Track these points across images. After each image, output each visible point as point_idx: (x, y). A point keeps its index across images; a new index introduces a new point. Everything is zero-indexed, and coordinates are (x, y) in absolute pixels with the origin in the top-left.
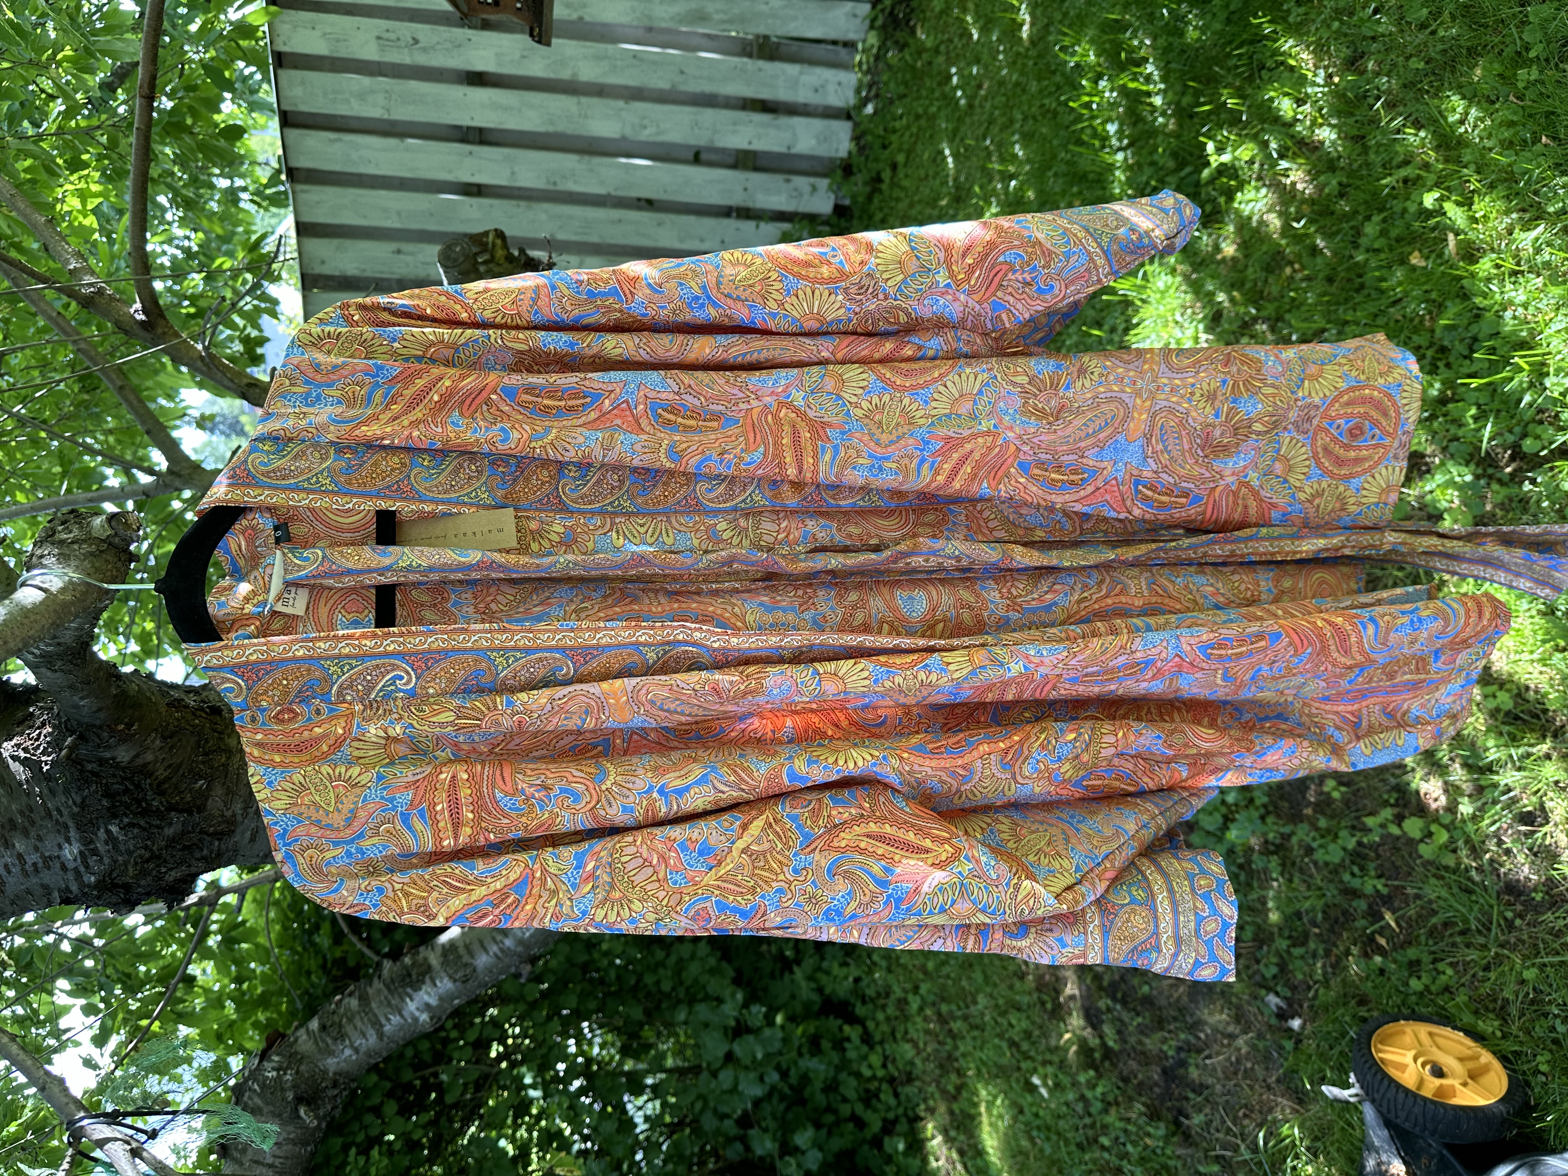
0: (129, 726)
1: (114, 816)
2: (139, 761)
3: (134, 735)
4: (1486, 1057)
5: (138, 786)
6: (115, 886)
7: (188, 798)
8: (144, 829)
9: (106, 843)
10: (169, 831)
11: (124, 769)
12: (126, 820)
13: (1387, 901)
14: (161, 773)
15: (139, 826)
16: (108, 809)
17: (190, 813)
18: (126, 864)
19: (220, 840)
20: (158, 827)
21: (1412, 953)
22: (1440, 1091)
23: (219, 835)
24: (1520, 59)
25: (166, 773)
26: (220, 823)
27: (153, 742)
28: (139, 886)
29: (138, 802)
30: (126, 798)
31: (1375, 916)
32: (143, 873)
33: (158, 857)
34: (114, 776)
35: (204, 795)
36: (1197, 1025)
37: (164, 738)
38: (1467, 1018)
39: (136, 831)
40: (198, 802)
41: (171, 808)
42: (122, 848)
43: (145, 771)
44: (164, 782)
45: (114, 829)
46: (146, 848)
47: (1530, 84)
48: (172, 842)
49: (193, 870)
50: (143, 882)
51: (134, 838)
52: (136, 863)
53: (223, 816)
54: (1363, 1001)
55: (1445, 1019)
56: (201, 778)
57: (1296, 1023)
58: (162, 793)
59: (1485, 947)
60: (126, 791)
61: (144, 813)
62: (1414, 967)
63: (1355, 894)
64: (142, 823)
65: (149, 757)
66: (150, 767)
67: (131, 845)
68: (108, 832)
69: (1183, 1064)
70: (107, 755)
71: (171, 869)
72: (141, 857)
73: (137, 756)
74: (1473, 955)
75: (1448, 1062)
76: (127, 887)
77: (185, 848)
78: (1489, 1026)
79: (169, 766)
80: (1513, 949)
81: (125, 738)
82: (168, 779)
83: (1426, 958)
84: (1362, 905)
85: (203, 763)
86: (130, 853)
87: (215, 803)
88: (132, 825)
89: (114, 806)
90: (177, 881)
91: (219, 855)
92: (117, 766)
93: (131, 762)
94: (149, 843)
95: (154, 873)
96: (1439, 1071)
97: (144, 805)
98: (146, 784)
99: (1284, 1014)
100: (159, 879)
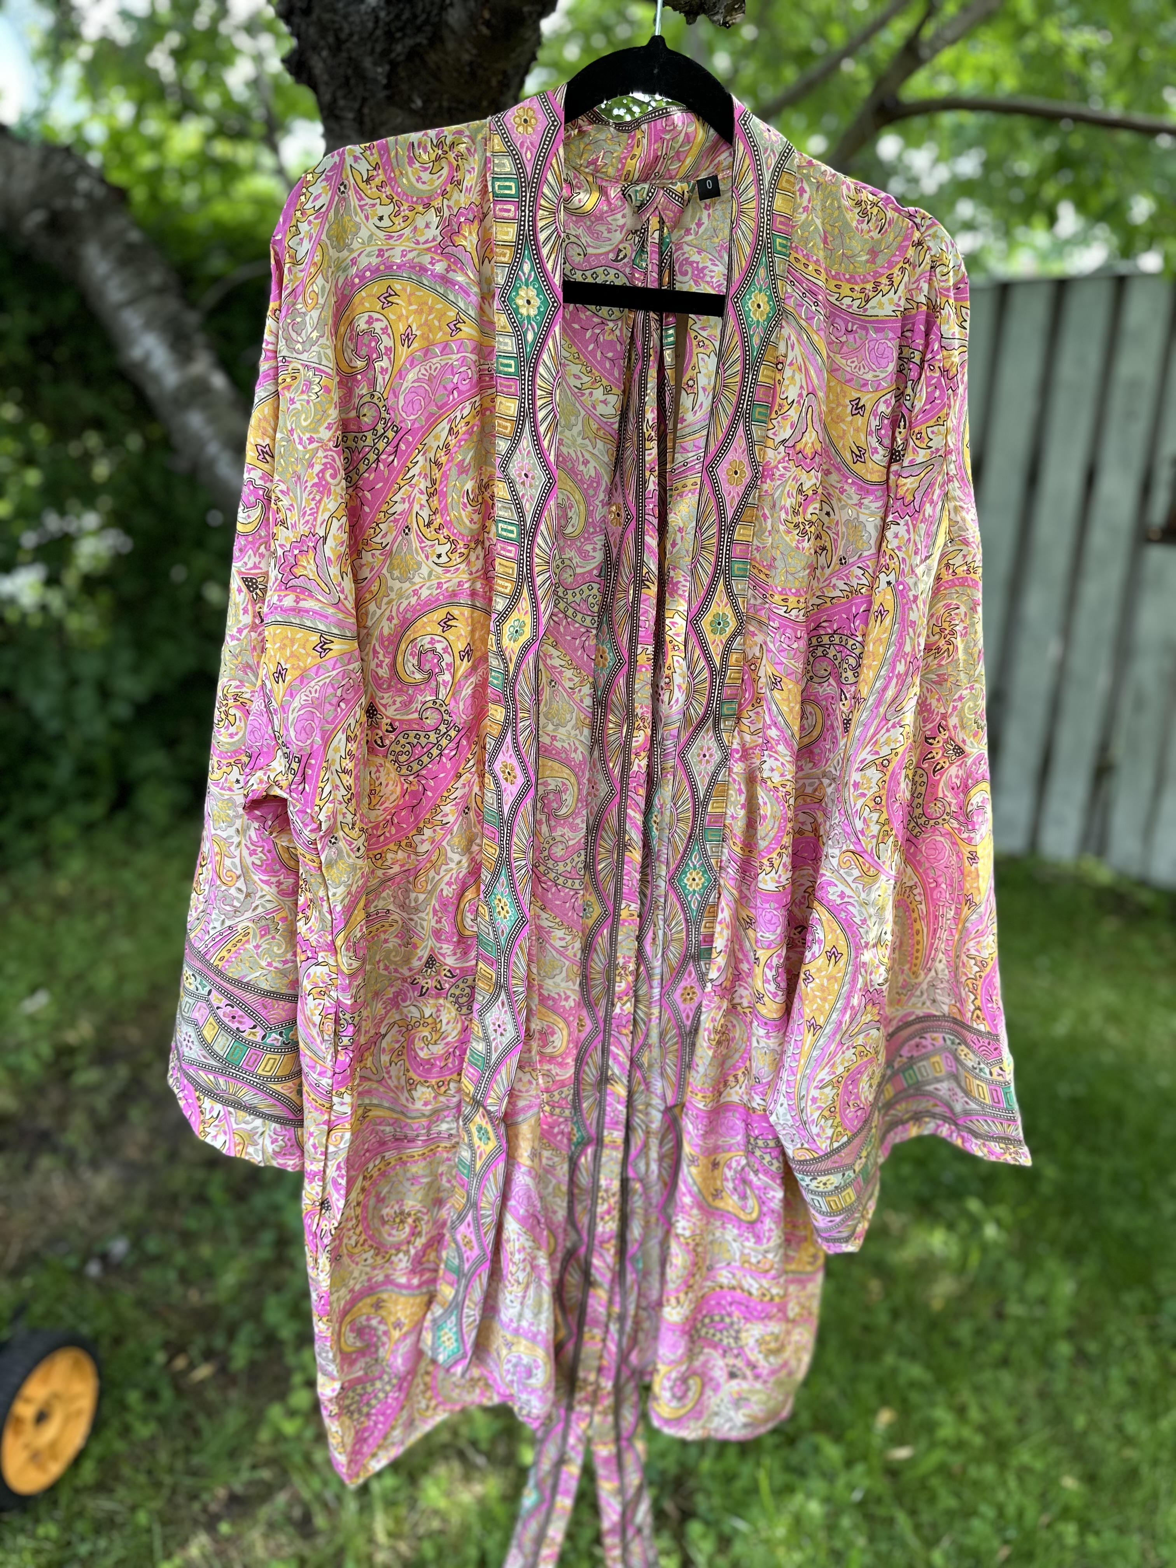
0: (487, 24)
2: (446, 33)
3: (476, 28)
4: (55, 1469)
5: (419, 29)
7: (404, 87)
8: (371, 34)
10: (367, 63)
11: (439, 14)
12: (382, 14)
13: (223, 1369)
14: (433, 58)
15: (375, 28)
17: (386, 87)
18: (334, 11)
19: (354, 120)
20: (372, 51)
22: (19, 1421)
23: (360, 119)
25: (431, 64)
26: (372, 120)
27: (467, 51)
28: (308, 24)
29: (402, 29)
30: (406, 15)
31: (208, 1355)
33: (339, 48)
35: (406, 105)
36: (95, 1165)
37: (471, 64)
39: (370, 25)
40: (398, 98)
41: (394, 65)
43: (436, 39)
44: (423, 61)
46: (351, 35)
48: (356, 65)
49: (322, 88)
50: (311, 30)
51: (362, 22)
52: (333, 22)
55: (97, 1426)
56: (424, 102)
57: (94, 1269)
58: (410, 56)
61: (389, 35)
62: (152, 1396)
63: (231, 1333)
64: (379, 32)
65: (451, 45)
66: (440, 46)
67: (355, 18)
69: (55, 1150)
71: (325, 62)
72: (341, 29)
73: (453, 31)
75: (51, 1430)
77: (347, 79)
79: (439, 68)
80: (170, 1501)
81: (473, 19)
82: (426, 65)
83: (161, 1408)
84: (219, 1342)
85: (440, 107)
86: (346, 17)
88: (377, 20)
90: (312, 70)
93: (448, 25)
94: (356, 38)
95: (322, 43)
96: (42, 1417)
97: (399, 35)
98: (422, 39)
99: (104, 1258)
100: (315, 48)
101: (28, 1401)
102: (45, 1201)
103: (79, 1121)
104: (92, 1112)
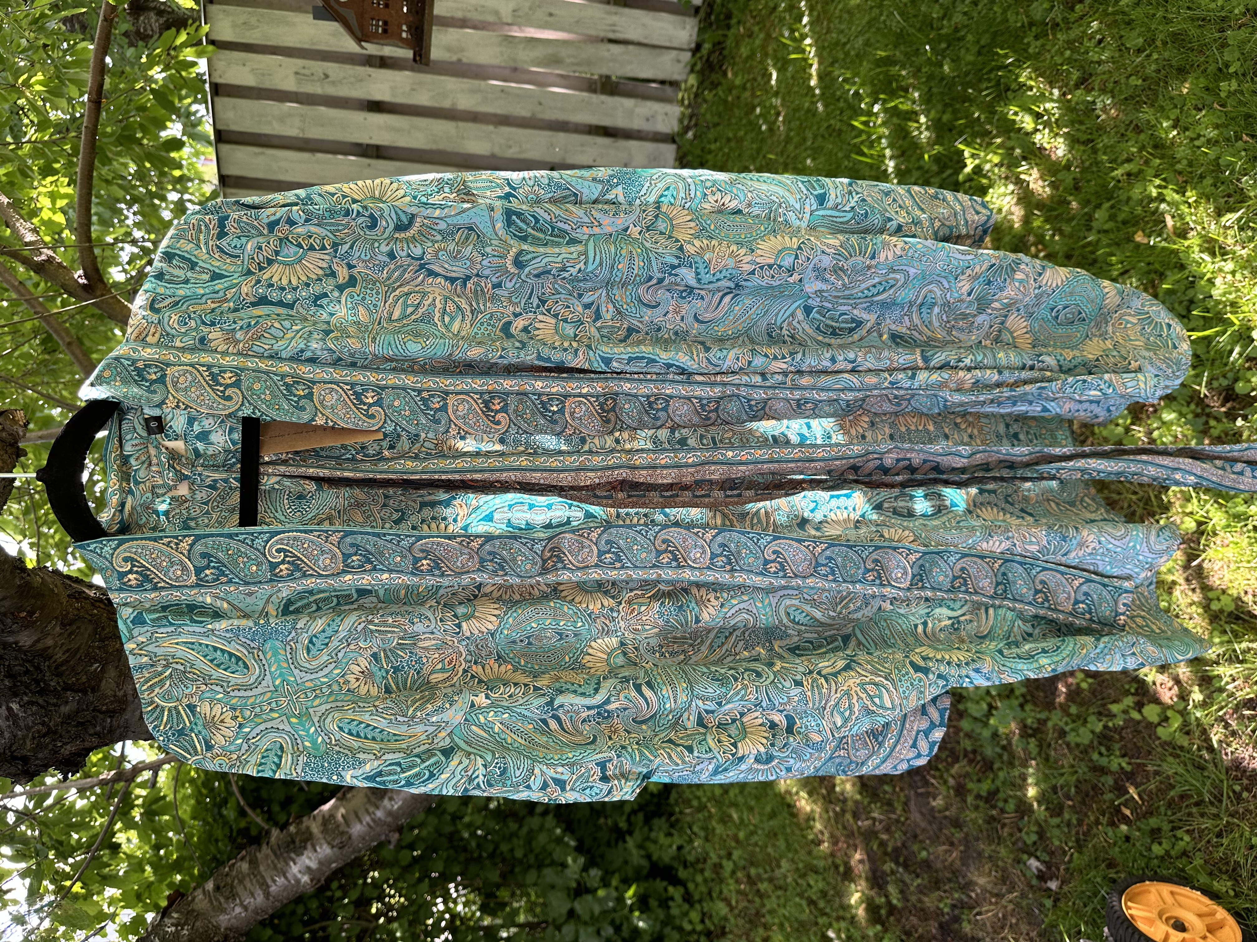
0: (31, 613)
1: (15, 695)
2: (40, 646)
3: (35, 622)
5: (37, 668)
6: (14, 758)
7: (84, 678)
8: (42, 707)
9: (7, 719)
10: (65, 709)
11: (25, 652)
12: (26, 699)
13: (1130, 777)
14: (60, 656)
15: (39, 704)
16: (10, 688)
17: (85, 692)
18: (24, 738)
19: (111, 717)
20: (55, 705)
21: (1153, 822)
23: (111, 713)
24: (1222, 73)
25: (64, 657)
26: (112, 703)
27: (53, 628)
28: (37, 759)
29: (37, 682)
30: (25, 679)
31: (1121, 790)
32: (40, 747)
33: (55, 732)
34: (16, 658)
35: (98, 677)
36: (968, 886)
37: (63, 625)
38: (1203, 879)
39: (34, 708)
40: (93, 683)
41: (67, 688)
42: (22, 724)
43: (45, 654)
44: (62, 664)
45: (15, 706)
46: (43, 724)
47: (1230, 94)
48: (67, 719)
49: (87, 744)
50: (40, 755)
51: (32, 715)
52: (34, 738)
53: (115, 696)
54: (1111, 865)
56: (96, 661)
57: (1053, 885)
58: (59, 675)
59: (1217, 816)
60: (27, 672)
61: (42, 692)
63: (1103, 771)
64: (41, 701)
65: (49, 642)
66: (50, 651)
67: (30, 721)
68: (9, 709)
69: (957, 919)
70: (11, 639)
71: (66, 744)
72: (39, 732)
73: (38, 641)
74: (1207, 823)
75: (1189, 918)
76: (25, 760)
77: (79, 724)
78: (1222, 885)
79: (68, 651)
80: (1242, 818)
81: (27, 625)
82: (66, 662)
83: (1166, 827)
84: (1109, 780)
85: (99, 648)
86: (28, 728)
87: (109, 683)
88: (31, 703)
89: (15, 686)
90: (73, 754)
91: (111, 731)
92: (20, 649)
93: (33, 645)
94: (46, 719)
95: (51, 747)
96: (1180, 926)
97: (42, 685)
98: (44, 666)
99: (1044, 876)
100: (55, 752)
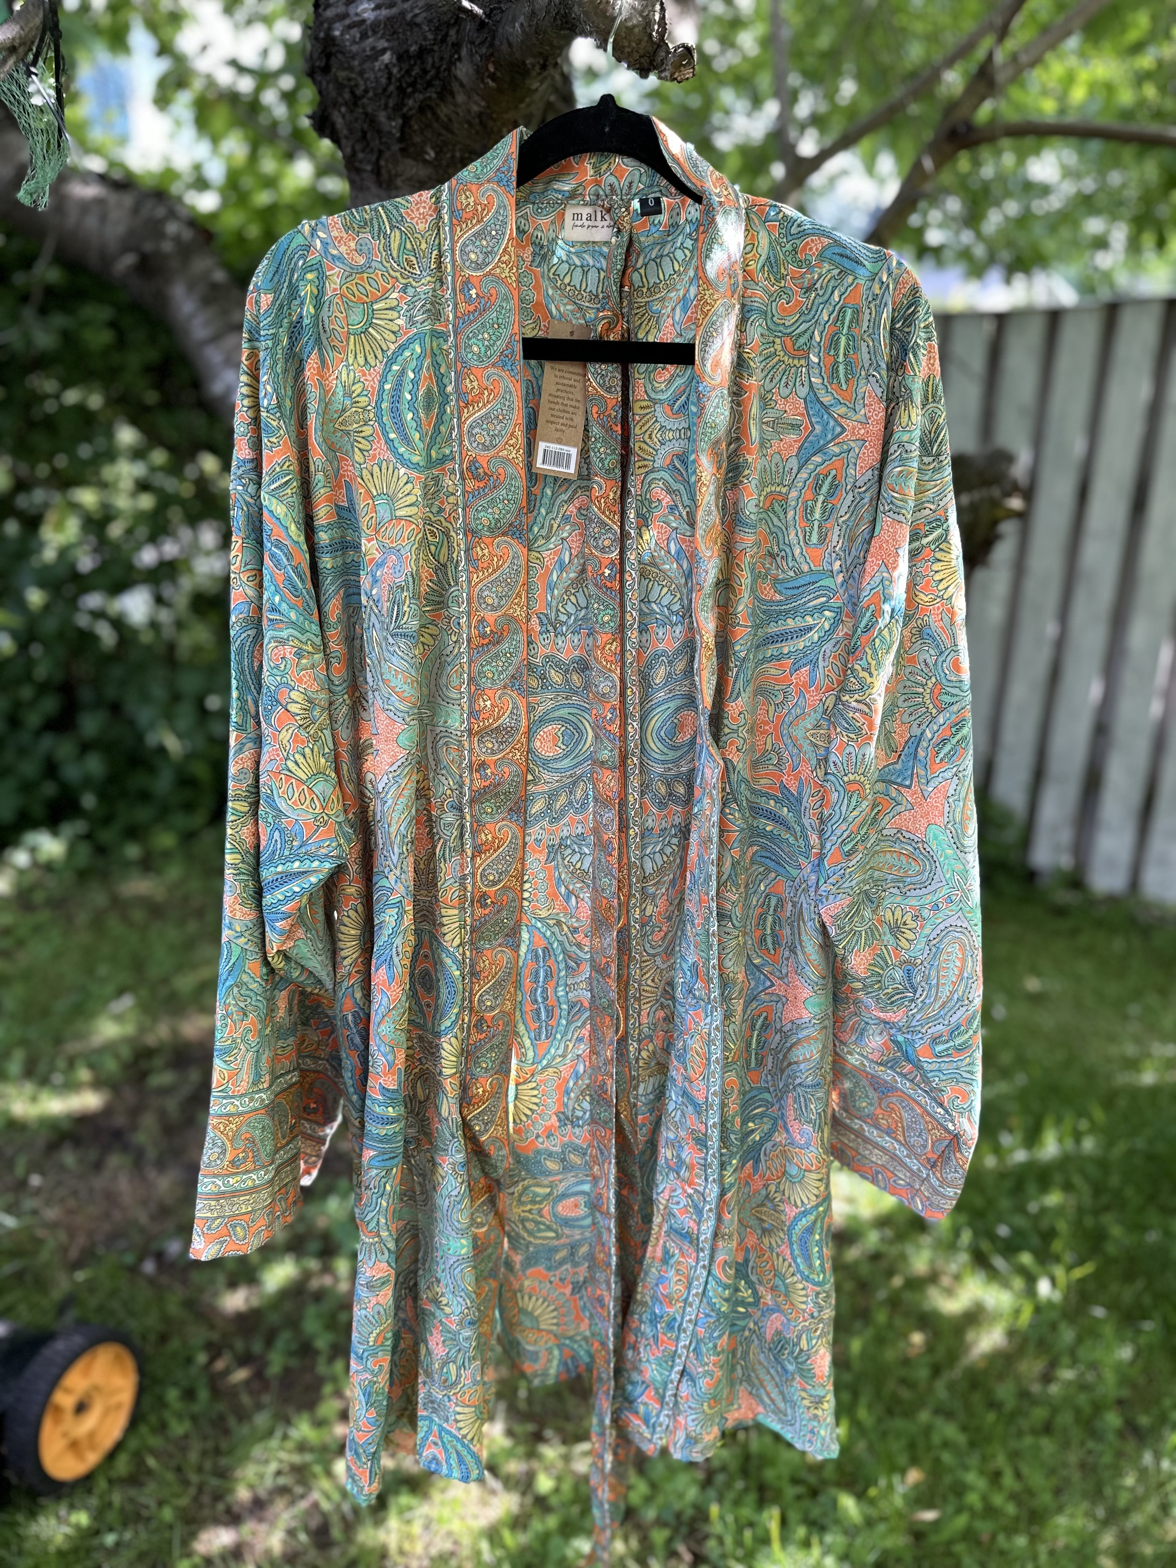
0: (493, 77)
1: (400, 58)
2: (456, 87)
3: (483, 81)
4: (92, 1458)
5: (429, 84)
6: (329, 56)
7: (417, 139)
8: (385, 90)
9: (373, 49)
10: (382, 116)
11: (448, 69)
12: (395, 70)
13: (259, 1375)
14: (444, 111)
15: (389, 84)
16: (407, 52)
17: (402, 139)
18: (351, 69)
19: (372, 171)
20: (386, 105)
21: (203, 1394)
22: (58, 1410)
23: (377, 171)
25: (442, 116)
26: (389, 172)
27: (476, 103)
28: (328, 83)
29: (413, 84)
30: (416, 71)
31: (244, 1360)
32: (340, 87)
33: (355, 104)
34: (442, 59)
35: (419, 157)
37: (480, 115)
38: (133, 1444)
39: (384, 81)
40: (412, 150)
41: (406, 119)
42: (367, 65)
43: (446, 93)
44: (434, 113)
45: (387, 57)
46: (366, 91)
48: (371, 120)
49: (344, 142)
50: (331, 86)
51: (376, 78)
52: (350, 80)
53: (397, 175)
54: (163, 1338)
55: (136, 1420)
56: (437, 154)
57: (149, 1267)
58: (422, 110)
60: (425, 72)
61: (401, 90)
62: (189, 1395)
63: (270, 1341)
64: (392, 88)
65: (460, 98)
66: (450, 99)
67: (370, 75)
68: (384, 51)
70: (464, 52)
71: (343, 117)
72: (357, 85)
73: (462, 85)
74: (193, 1456)
75: (90, 1421)
76: (326, 69)
77: (364, 133)
78: (122, 1466)
79: (450, 120)
80: (196, 1499)
81: (480, 72)
82: (437, 118)
83: (196, 1408)
84: (257, 1347)
85: (453, 157)
86: (361, 73)
87: (411, 168)
88: (390, 76)
89: (410, 58)
90: (333, 125)
91: (358, 171)
92: (452, 63)
93: (456, 77)
94: (371, 94)
95: (340, 100)
96: (81, 1408)
97: (409, 90)
98: (432, 93)
99: (159, 1256)
100: (335, 105)
101: (68, 1391)
102: (111, 1197)
103: (149, 1121)
104: (162, 1114)
